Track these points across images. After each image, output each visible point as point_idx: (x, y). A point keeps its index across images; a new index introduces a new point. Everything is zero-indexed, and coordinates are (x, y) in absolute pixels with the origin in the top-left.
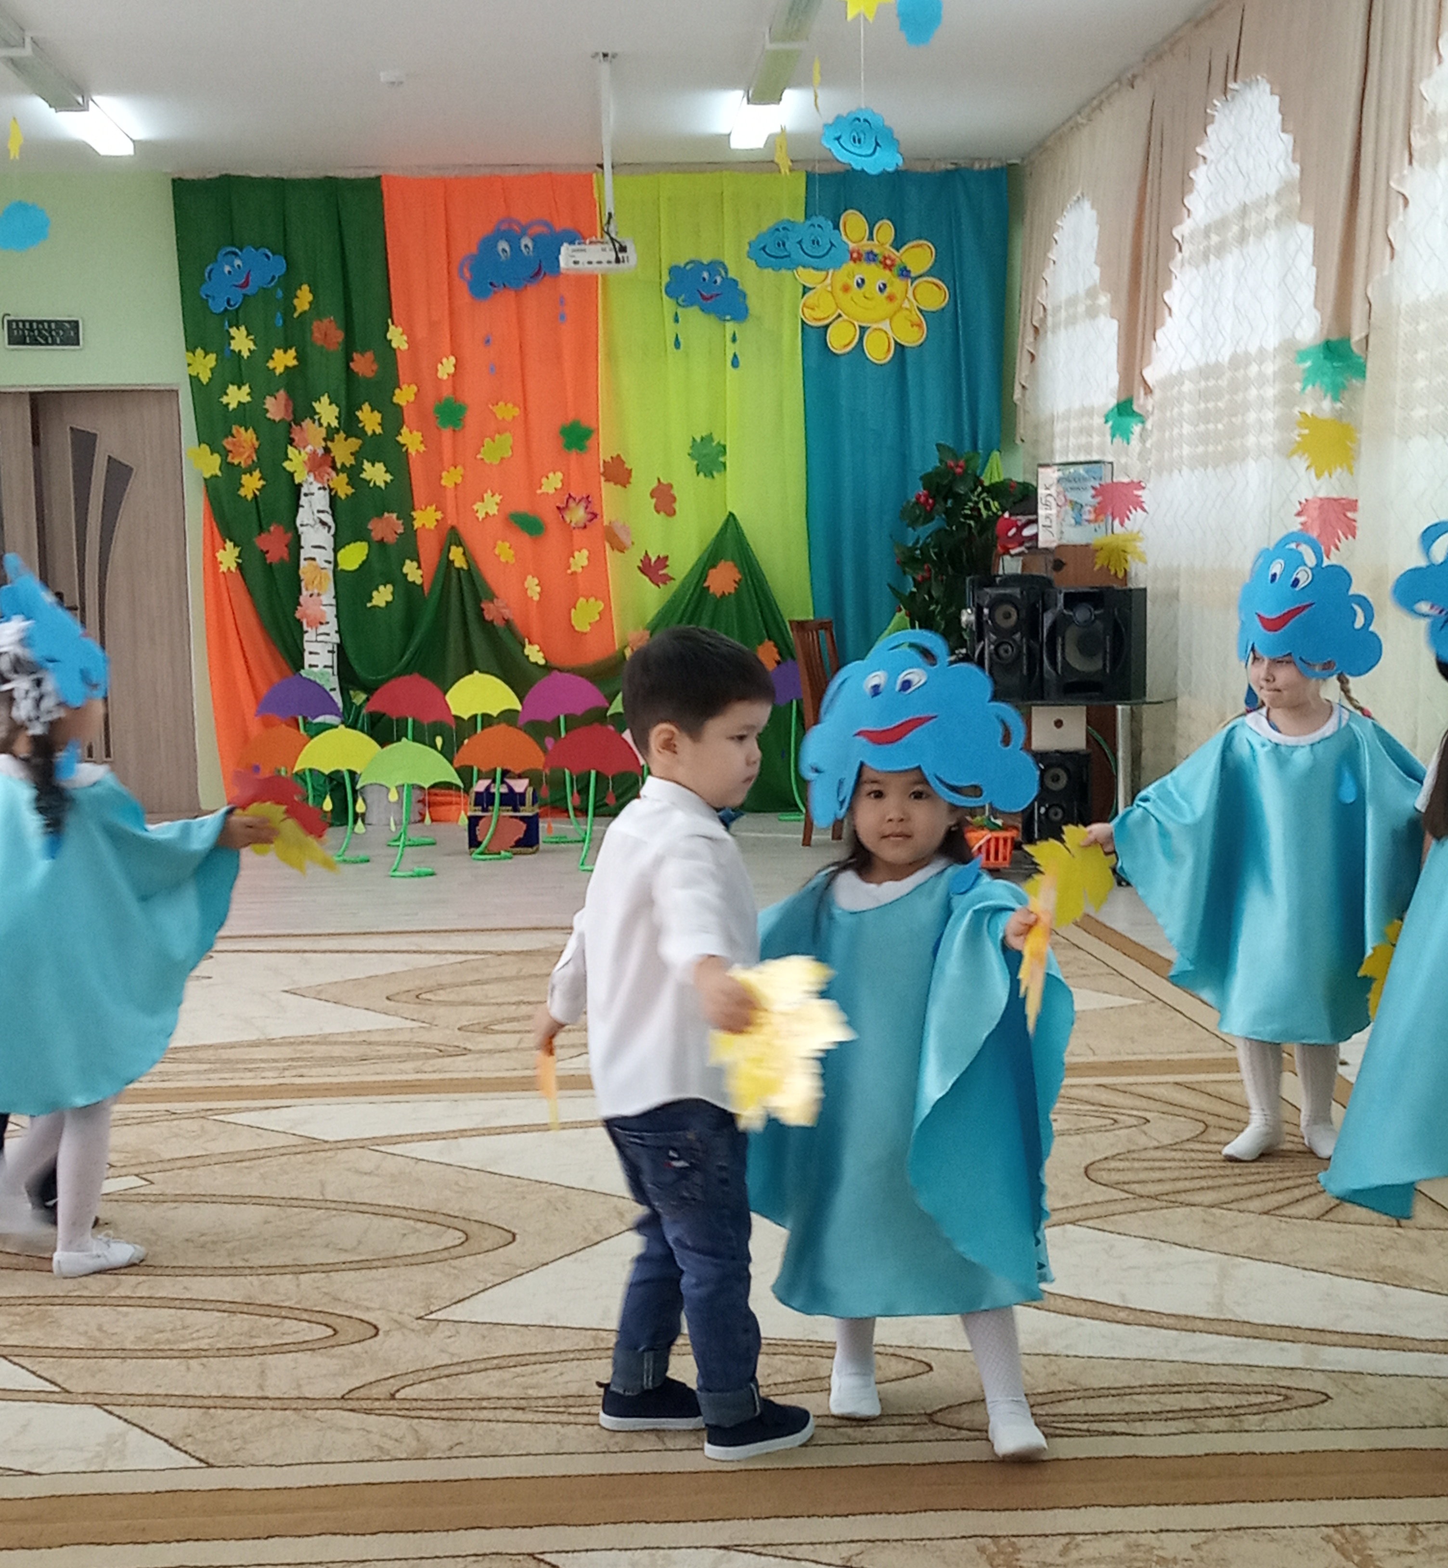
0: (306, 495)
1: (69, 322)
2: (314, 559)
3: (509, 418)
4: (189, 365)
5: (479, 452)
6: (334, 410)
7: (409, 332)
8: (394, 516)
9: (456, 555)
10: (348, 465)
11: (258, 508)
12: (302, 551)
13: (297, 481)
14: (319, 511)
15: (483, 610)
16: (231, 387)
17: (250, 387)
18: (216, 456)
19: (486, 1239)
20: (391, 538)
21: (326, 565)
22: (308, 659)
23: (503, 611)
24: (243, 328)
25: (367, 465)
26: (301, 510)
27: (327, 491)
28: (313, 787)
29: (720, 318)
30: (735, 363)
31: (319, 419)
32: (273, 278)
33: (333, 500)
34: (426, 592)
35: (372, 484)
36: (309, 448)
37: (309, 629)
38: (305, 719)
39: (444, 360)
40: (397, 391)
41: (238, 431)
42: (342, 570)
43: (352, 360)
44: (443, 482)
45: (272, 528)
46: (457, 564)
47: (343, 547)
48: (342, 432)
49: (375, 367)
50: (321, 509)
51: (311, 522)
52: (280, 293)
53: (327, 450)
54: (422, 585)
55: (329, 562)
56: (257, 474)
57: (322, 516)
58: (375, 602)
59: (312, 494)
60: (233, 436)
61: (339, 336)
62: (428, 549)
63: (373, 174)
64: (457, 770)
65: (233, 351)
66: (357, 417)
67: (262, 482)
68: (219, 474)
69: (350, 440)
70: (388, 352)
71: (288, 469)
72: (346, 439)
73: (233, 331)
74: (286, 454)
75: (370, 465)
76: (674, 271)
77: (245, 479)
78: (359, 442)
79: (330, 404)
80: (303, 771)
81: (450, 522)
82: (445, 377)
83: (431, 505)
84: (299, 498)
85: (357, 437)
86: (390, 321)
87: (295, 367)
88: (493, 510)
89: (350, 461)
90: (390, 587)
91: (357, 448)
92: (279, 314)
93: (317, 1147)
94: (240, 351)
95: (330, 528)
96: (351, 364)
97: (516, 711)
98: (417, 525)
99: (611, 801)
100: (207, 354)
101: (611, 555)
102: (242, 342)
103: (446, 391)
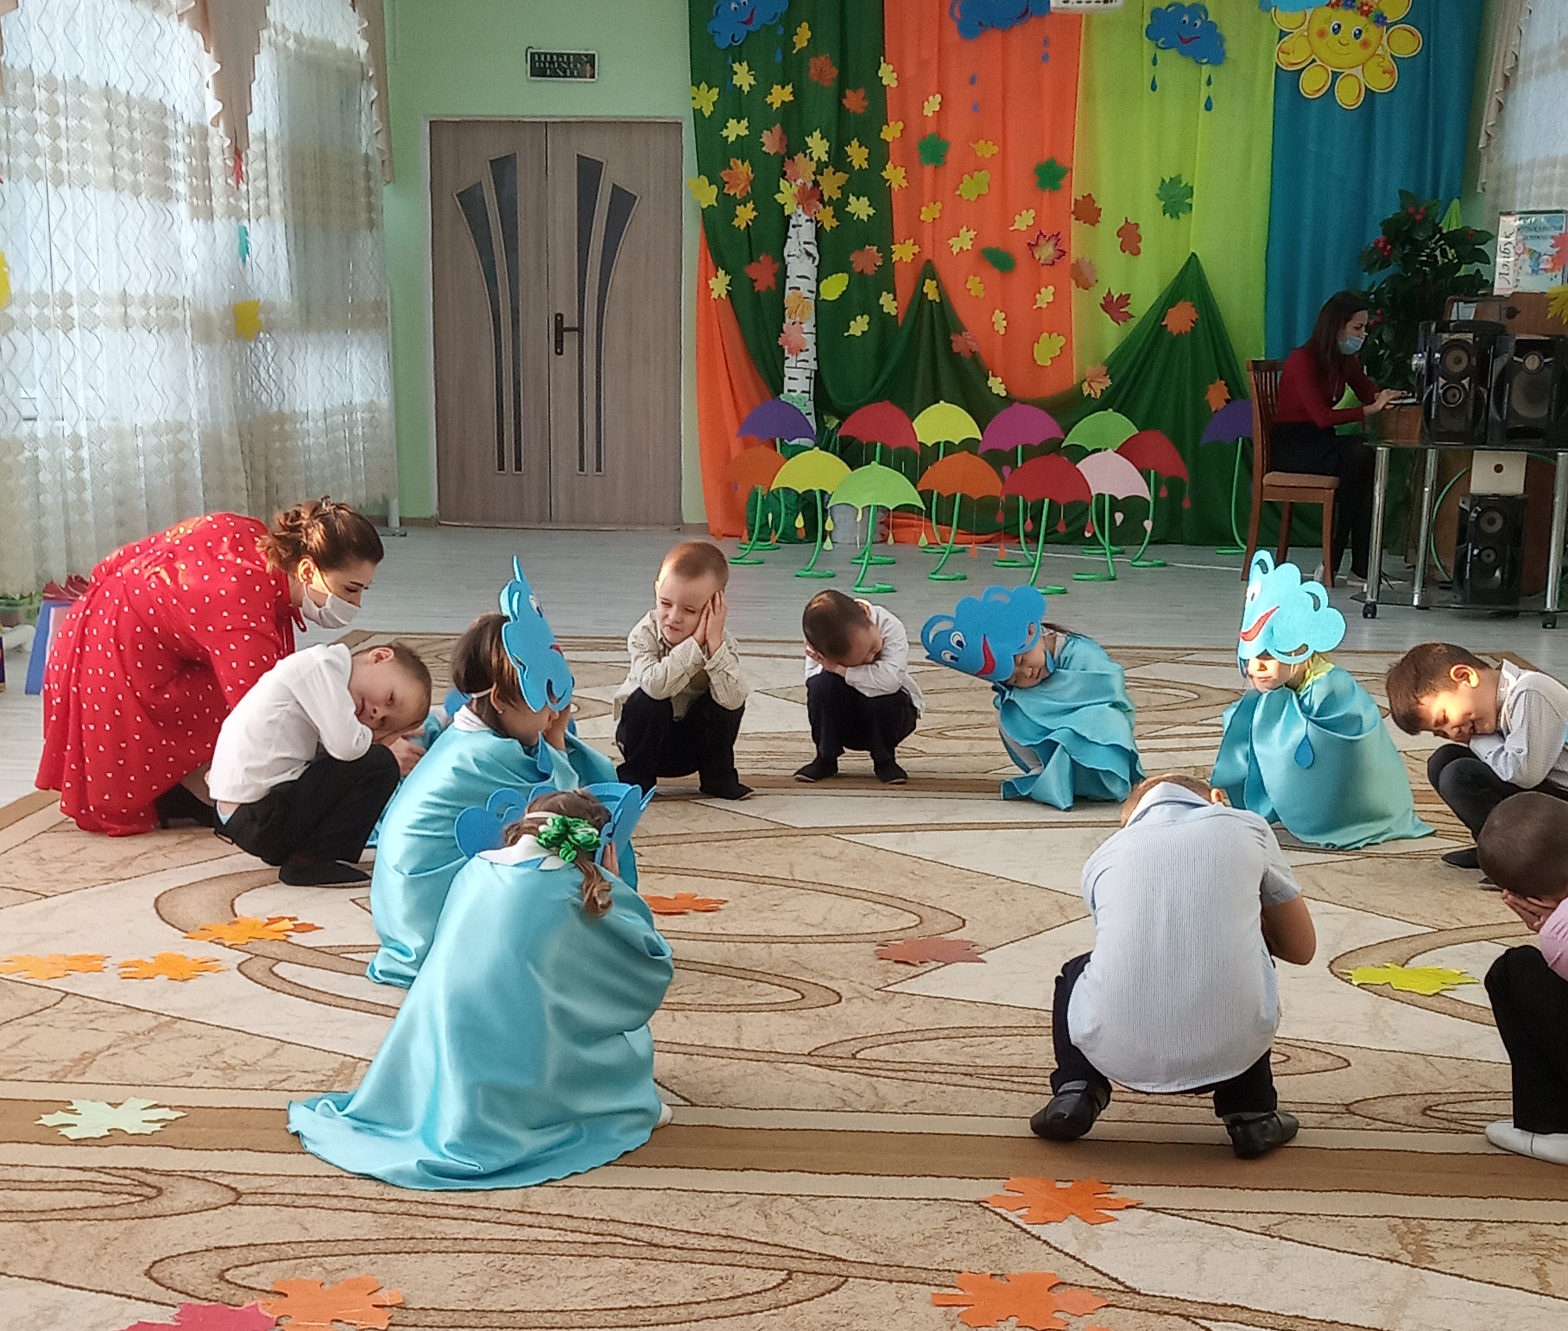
0: (794, 226)
1: (586, 55)
2: (798, 289)
3: (988, 156)
4: (694, 98)
5: (957, 189)
6: (825, 145)
7: (900, 72)
8: (875, 248)
9: (930, 288)
10: (835, 198)
11: (749, 237)
12: (788, 280)
13: (786, 213)
14: (805, 243)
15: (952, 342)
16: (731, 120)
17: (748, 122)
18: (714, 187)
19: (939, 924)
20: (870, 270)
21: (810, 295)
22: (788, 385)
23: (969, 342)
24: (745, 64)
25: (852, 199)
26: (789, 240)
27: (814, 224)
28: (786, 507)
29: (1197, 62)
30: (1208, 106)
31: (811, 153)
32: (776, 14)
33: (819, 232)
34: (900, 322)
35: (855, 218)
36: (799, 181)
37: (790, 356)
38: (782, 440)
39: (931, 98)
40: (885, 127)
41: (735, 163)
42: (824, 300)
43: (845, 97)
44: (922, 218)
45: (761, 258)
46: (930, 297)
47: (826, 278)
48: (830, 167)
49: (866, 103)
50: (808, 240)
51: (798, 253)
52: (781, 31)
53: (816, 183)
54: (896, 316)
55: (811, 292)
56: (750, 205)
57: (807, 246)
58: (851, 332)
59: (800, 226)
60: (731, 168)
61: (834, 72)
62: (904, 282)
64: (920, 493)
65: (735, 85)
66: (846, 152)
67: (755, 213)
68: (716, 205)
69: (837, 174)
70: (878, 90)
71: (779, 201)
72: (834, 174)
73: (736, 67)
74: (779, 187)
75: (855, 198)
76: (1156, 13)
77: (740, 209)
78: (847, 176)
79: (822, 139)
80: (778, 490)
81: (928, 255)
82: (931, 114)
83: (909, 239)
84: (787, 230)
85: (844, 172)
86: (882, 59)
87: (791, 101)
88: (968, 246)
89: (837, 195)
90: (866, 317)
91: (844, 182)
92: (779, 50)
93: (786, 832)
94: (741, 86)
95: (814, 259)
96: (844, 101)
97: (978, 440)
98: (895, 258)
99: (1061, 528)
100: (710, 88)
101: (1076, 293)
102: (743, 77)
103: (931, 129)
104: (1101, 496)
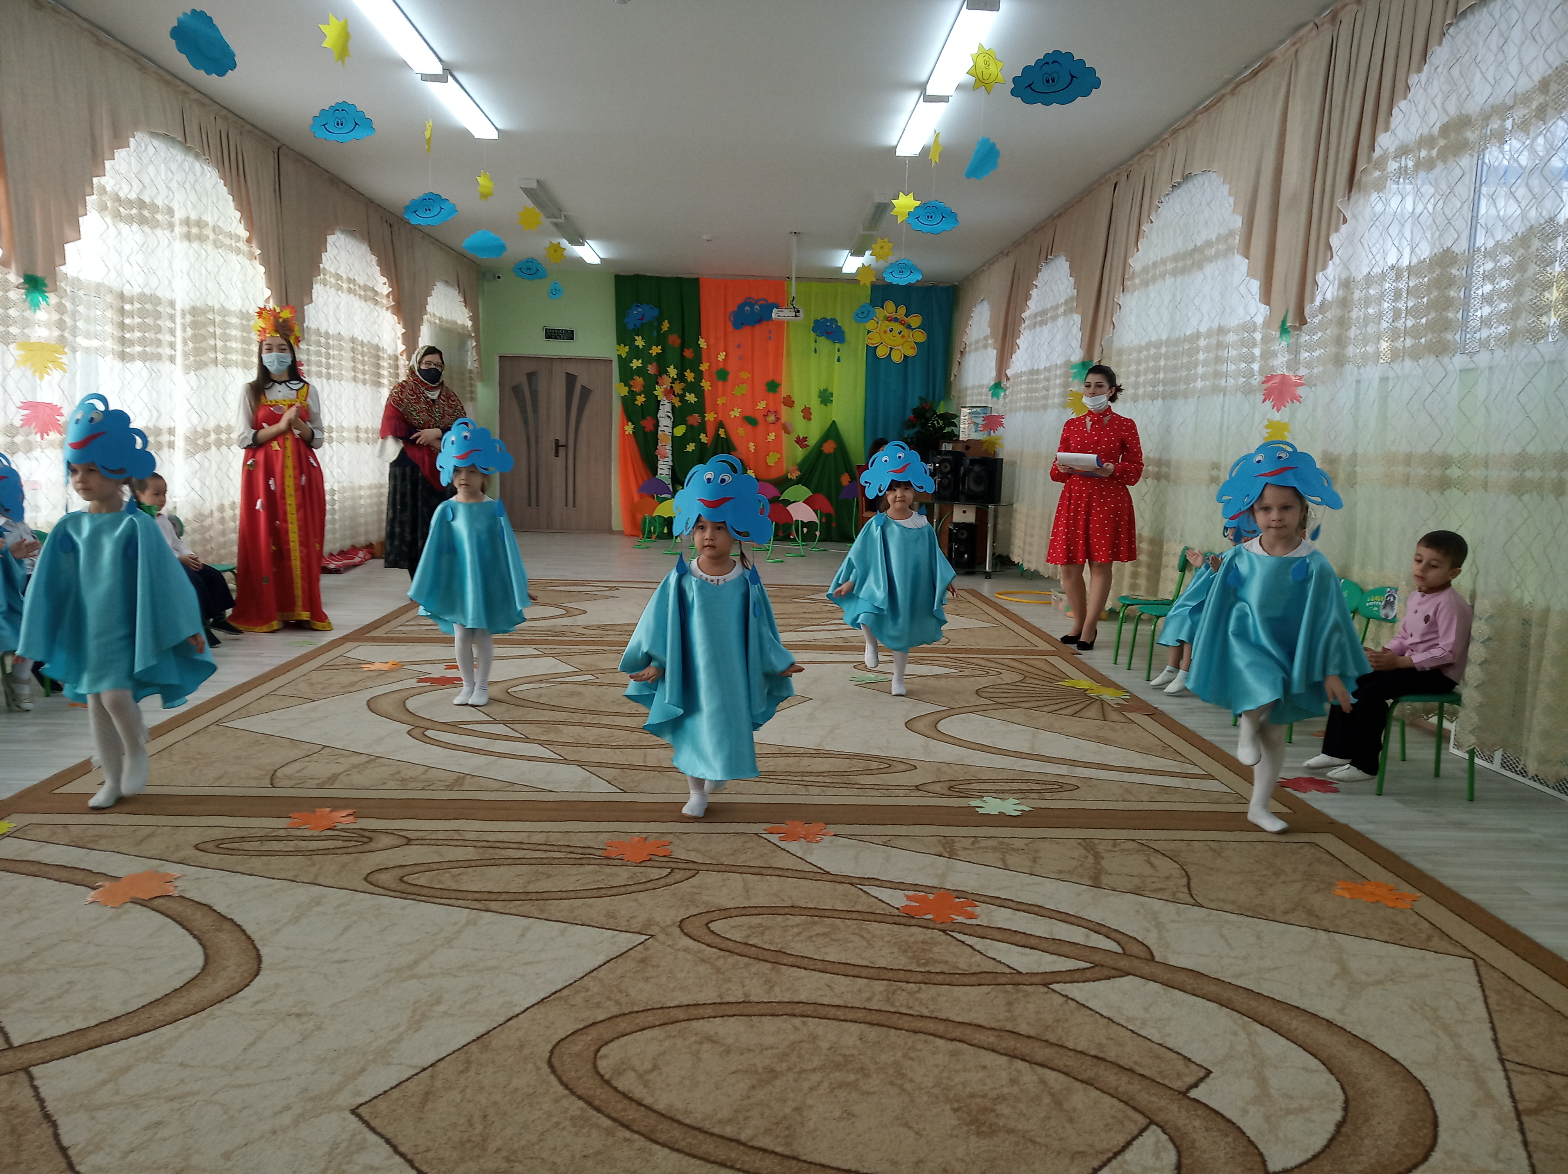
1: (570, 331)
2: (664, 431)
3: (746, 378)
4: (618, 350)
5: (733, 391)
6: (675, 371)
7: (707, 341)
8: (698, 415)
9: (722, 432)
10: (680, 393)
11: (643, 409)
12: (659, 428)
13: (659, 399)
14: (667, 412)
16: (634, 360)
17: (642, 360)
18: (627, 387)
20: (696, 424)
21: (669, 434)
22: (660, 472)
24: (640, 337)
25: (687, 394)
26: (659, 411)
27: (671, 404)
28: (658, 524)
29: (834, 342)
30: (839, 360)
31: (669, 375)
32: (654, 317)
33: (673, 408)
34: (709, 446)
35: (689, 402)
36: (665, 386)
37: (661, 459)
38: (657, 495)
39: (721, 353)
40: (701, 365)
41: (636, 378)
42: (675, 436)
44: (718, 403)
45: (648, 418)
46: (722, 436)
47: (676, 427)
48: (678, 380)
49: (693, 355)
51: (664, 416)
52: (656, 323)
53: (672, 387)
54: (707, 442)
56: (643, 396)
57: (668, 414)
58: (688, 449)
59: (665, 405)
60: (634, 380)
61: (679, 341)
62: (711, 430)
63: (696, 276)
65: (636, 345)
66: (685, 375)
67: (645, 399)
68: (627, 395)
69: (681, 383)
70: (698, 349)
72: (679, 383)
73: (636, 338)
74: (655, 388)
75: (689, 394)
76: (816, 321)
77: (638, 397)
78: (685, 384)
79: (674, 368)
80: (655, 516)
81: (720, 419)
82: (721, 360)
83: (712, 412)
84: (659, 406)
85: (684, 382)
86: (700, 337)
87: (660, 353)
88: (738, 415)
90: (694, 444)
91: (683, 387)
92: (655, 330)
94: (639, 345)
95: (671, 418)
96: (683, 353)
98: (706, 419)
99: (781, 534)
100: (625, 346)
101: (784, 435)
103: (721, 366)
104: (797, 521)
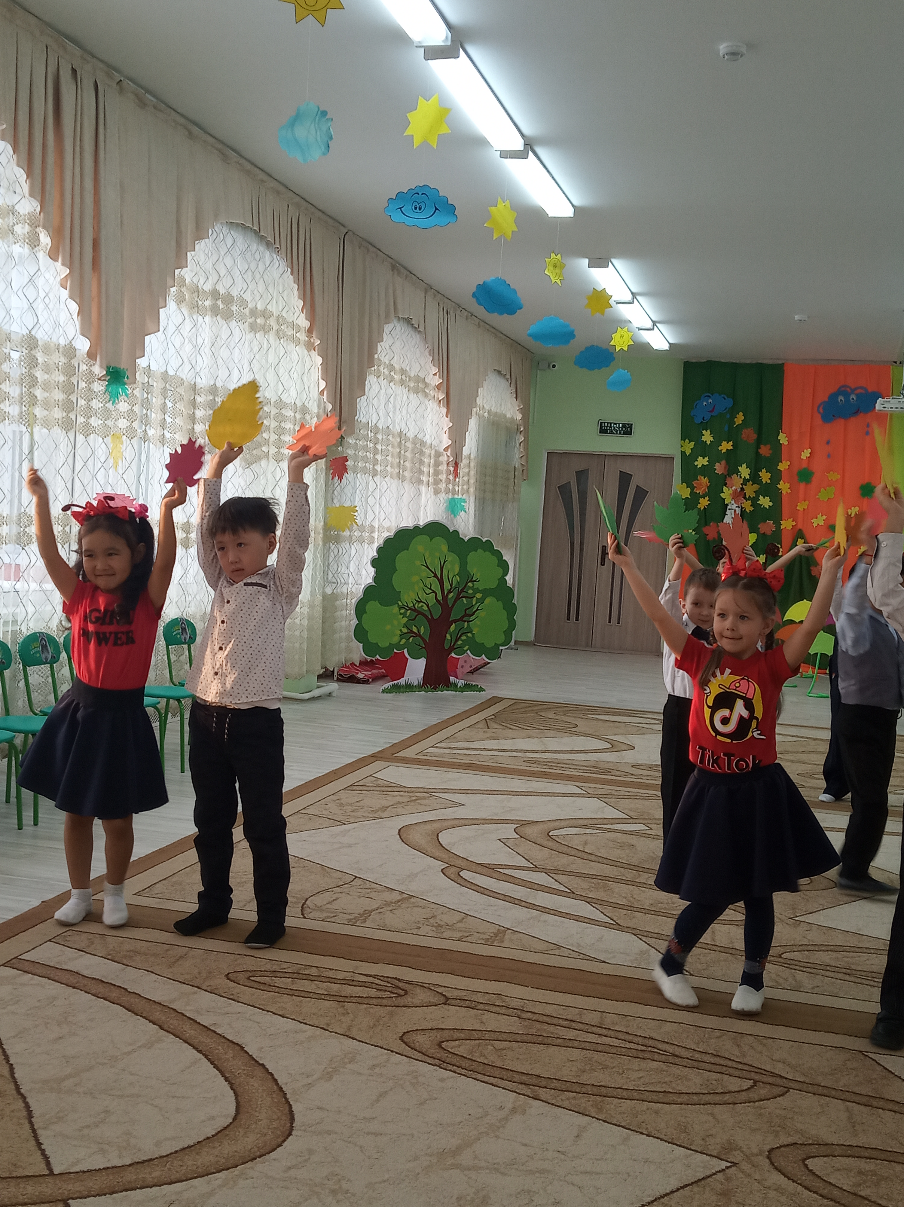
0: (729, 509)
1: (628, 424)
3: (835, 479)
4: (682, 446)
5: (817, 495)
6: (748, 471)
7: (789, 437)
8: (772, 522)
10: (752, 497)
11: (706, 513)
13: (726, 503)
15: (811, 570)
16: (699, 457)
17: (709, 458)
18: (689, 489)
20: (769, 532)
24: (709, 431)
25: (761, 497)
26: (726, 516)
27: (740, 508)
31: (741, 475)
33: (743, 512)
35: (762, 506)
36: (734, 488)
39: (805, 451)
40: (780, 464)
41: (700, 478)
43: (760, 448)
44: (797, 508)
45: (711, 524)
48: (750, 482)
49: (771, 452)
50: (736, 516)
52: (728, 416)
53: (742, 489)
56: (707, 498)
59: (733, 509)
60: (698, 480)
61: (755, 436)
62: (787, 539)
63: (780, 362)
65: (703, 441)
66: (759, 475)
67: (709, 502)
68: (690, 497)
69: (754, 485)
70: (778, 445)
71: (722, 497)
72: (752, 485)
73: (704, 433)
74: (722, 490)
77: (701, 500)
78: (759, 486)
79: (747, 468)
81: (800, 527)
82: (805, 458)
83: (790, 518)
84: (726, 511)
85: (758, 484)
86: (780, 431)
87: (731, 449)
88: (821, 523)
89: (753, 495)
91: (757, 489)
92: (727, 425)
94: (706, 441)
96: (759, 450)
98: (782, 527)
100: (690, 442)
102: (707, 437)
103: (804, 465)
